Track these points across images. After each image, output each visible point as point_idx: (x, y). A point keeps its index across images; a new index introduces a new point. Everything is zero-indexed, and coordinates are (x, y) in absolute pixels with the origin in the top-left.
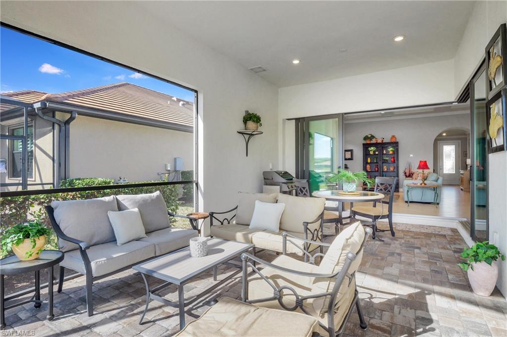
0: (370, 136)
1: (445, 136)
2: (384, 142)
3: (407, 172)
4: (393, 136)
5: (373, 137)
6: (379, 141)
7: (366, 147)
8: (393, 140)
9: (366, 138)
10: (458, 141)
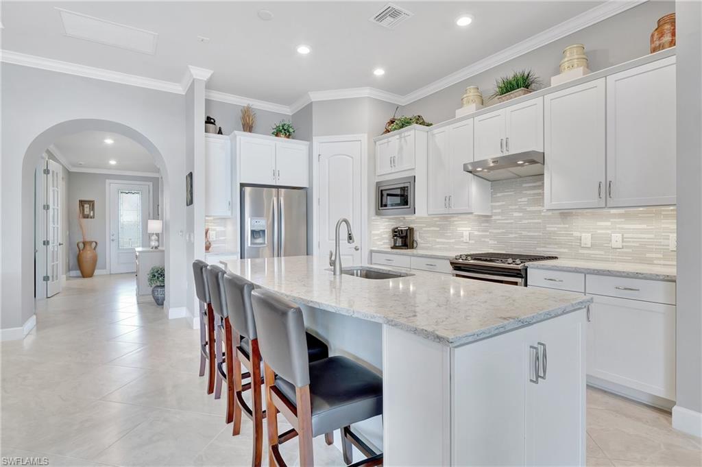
10: (148, 183)
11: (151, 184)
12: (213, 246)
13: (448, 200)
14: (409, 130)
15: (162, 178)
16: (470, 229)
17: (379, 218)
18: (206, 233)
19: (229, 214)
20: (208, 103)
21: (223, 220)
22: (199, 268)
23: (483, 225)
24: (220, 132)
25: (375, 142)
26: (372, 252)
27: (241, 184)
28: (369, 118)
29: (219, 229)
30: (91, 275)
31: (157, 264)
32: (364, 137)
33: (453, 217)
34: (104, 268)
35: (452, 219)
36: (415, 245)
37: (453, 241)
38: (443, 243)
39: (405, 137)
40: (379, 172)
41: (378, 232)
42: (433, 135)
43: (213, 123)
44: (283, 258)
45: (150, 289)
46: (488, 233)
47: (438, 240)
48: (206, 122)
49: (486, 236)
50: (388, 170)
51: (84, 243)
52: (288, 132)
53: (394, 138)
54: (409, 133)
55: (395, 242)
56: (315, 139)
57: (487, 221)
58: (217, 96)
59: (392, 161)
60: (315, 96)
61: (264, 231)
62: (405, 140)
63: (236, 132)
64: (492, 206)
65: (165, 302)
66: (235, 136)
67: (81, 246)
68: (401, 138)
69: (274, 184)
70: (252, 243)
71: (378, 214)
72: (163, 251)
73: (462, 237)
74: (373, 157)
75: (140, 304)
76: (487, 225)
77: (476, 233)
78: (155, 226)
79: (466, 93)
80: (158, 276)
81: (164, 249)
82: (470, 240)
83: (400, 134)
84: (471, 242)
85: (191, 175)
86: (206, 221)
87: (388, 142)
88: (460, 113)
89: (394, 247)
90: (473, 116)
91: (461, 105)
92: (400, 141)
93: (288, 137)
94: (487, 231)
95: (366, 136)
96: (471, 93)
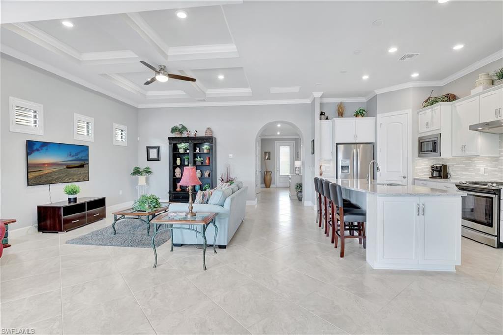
0: (180, 127)
1: (279, 135)
2: (197, 136)
3: (225, 178)
4: (209, 129)
5: (184, 128)
6: (192, 135)
7: (174, 143)
8: (209, 135)
9: (174, 130)
10: (293, 141)
11: (294, 142)
12: (323, 173)
13: (464, 147)
14: (437, 106)
15: (300, 139)
16: (484, 166)
17: (421, 159)
18: (320, 167)
19: (331, 158)
20: (322, 104)
21: (329, 161)
22: (316, 180)
23: (494, 163)
24: (327, 118)
25: (418, 113)
26: (414, 179)
27: (337, 143)
28: (413, 99)
29: (326, 165)
30: (269, 187)
31: (299, 182)
32: (410, 111)
33: (474, 158)
34: (274, 184)
35: (473, 159)
36: (449, 176)
37: (473, 173)
38: (468, 175)
39: (435, 110)
40: (420, 131)
41: (421, 168)
42: (455, 107)
43: (324, 115)
44: (358, 180)
45: (296, 193)
46: (497, 169)
47: (464, 173)
48: (321, 115)
49: (495, 171)
50: (425, 130)
51: (267, 172)
52: (363, 113)
53: (429, 111)
54: (437, 108)
55: (432, 174)
56: (378, 115)
57: (496, 161)
58: (325, 101)
59: (427, 124)
60: (378, 92)
61: (348, 167)
62: (435, 112)
63: (334, 118)
64: (500, 150)
65: (302, 199)
66: (334, 120)
67: (265, 173)
68: (432, 110)
69: (354, 142)
70: (342, 172)
71: (419, 156)
72: (301, 176)
73: (480, 171)
74: (416, 122)
75: (292, 199)
76: (496, 163)
77: (489, 168)
78: (297, 164)
79: (479, 78)
80: (299, 187)
81: (301, 174)
82: (485, 173)
83: (432, 108)
84: (485, 174)
85: (314, 141)
86: (320, 161)
87: (425, 113)
88: (473, 92)
89: (433, 177)
90: (479, 94)
91: (475, 87)
92: (432, 112)
93: (363, 116)
94: (496, 167)
95: (411, 110)
96: (482, 78)
